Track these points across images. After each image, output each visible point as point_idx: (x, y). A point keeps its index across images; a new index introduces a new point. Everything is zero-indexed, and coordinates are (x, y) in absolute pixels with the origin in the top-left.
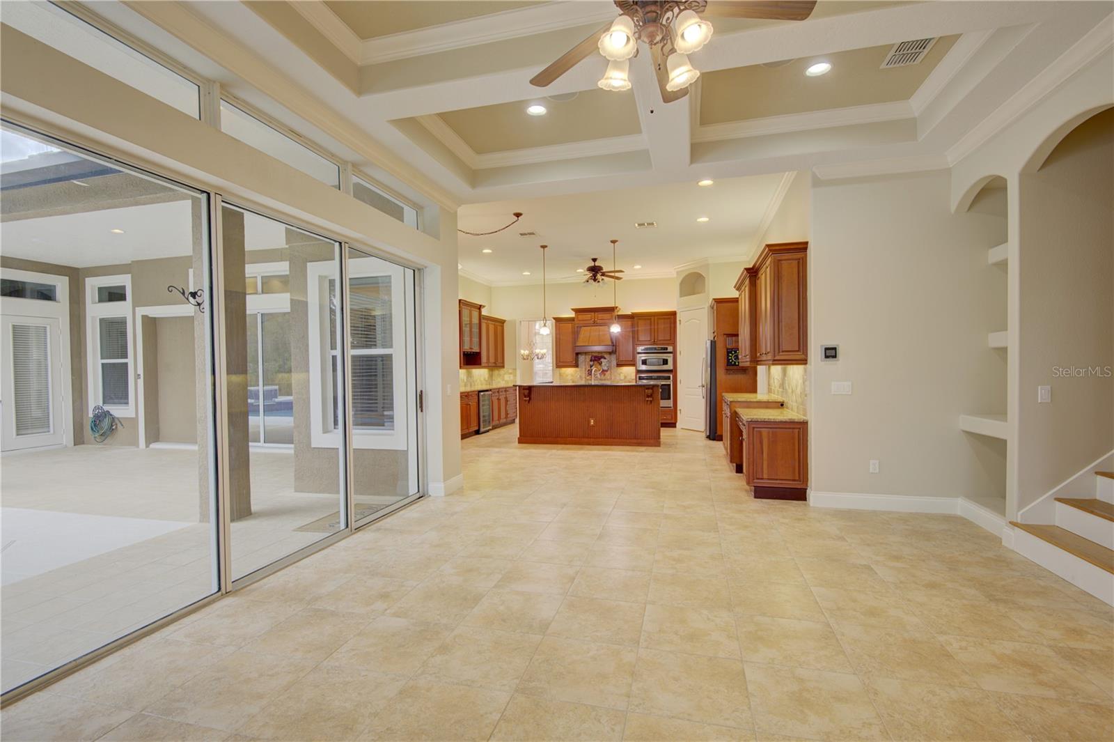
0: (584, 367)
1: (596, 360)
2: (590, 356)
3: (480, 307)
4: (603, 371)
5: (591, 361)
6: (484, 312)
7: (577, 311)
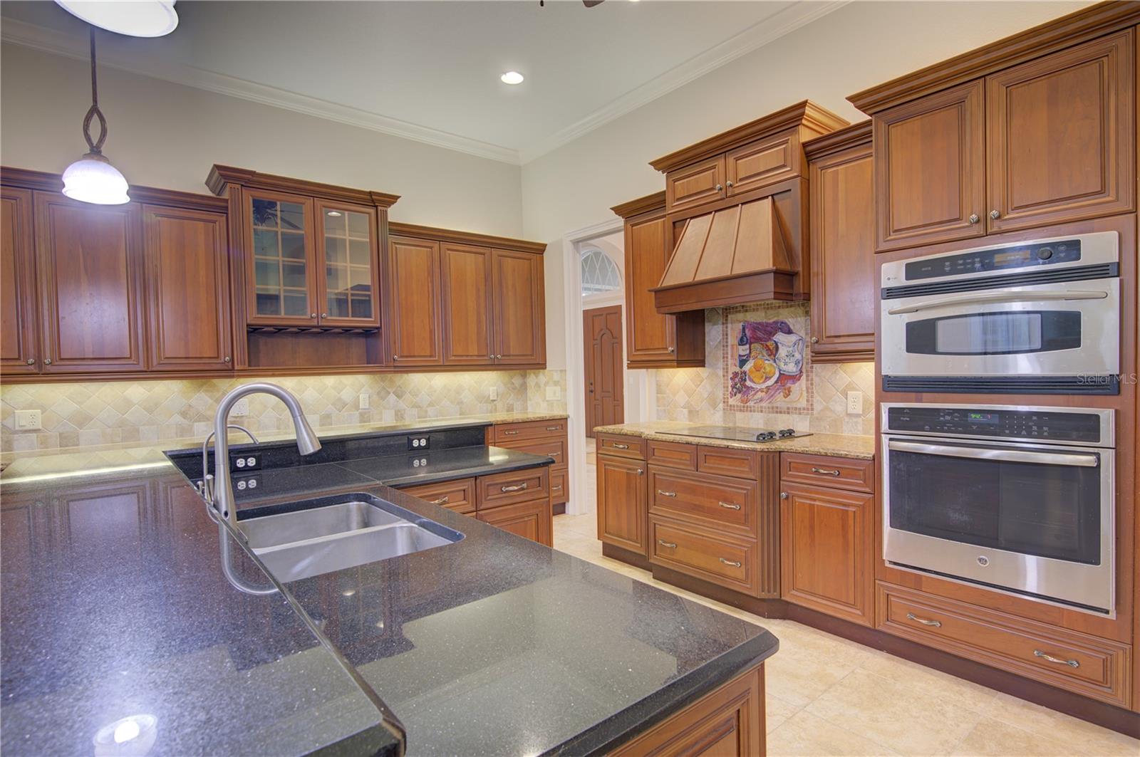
0: (721, 364)
1: (758, 340)
2: (740, 326)
3: (377, 202)
4: (784, 378)
5: (741, 343)
6: (395, 214)
7: (673, 165)
